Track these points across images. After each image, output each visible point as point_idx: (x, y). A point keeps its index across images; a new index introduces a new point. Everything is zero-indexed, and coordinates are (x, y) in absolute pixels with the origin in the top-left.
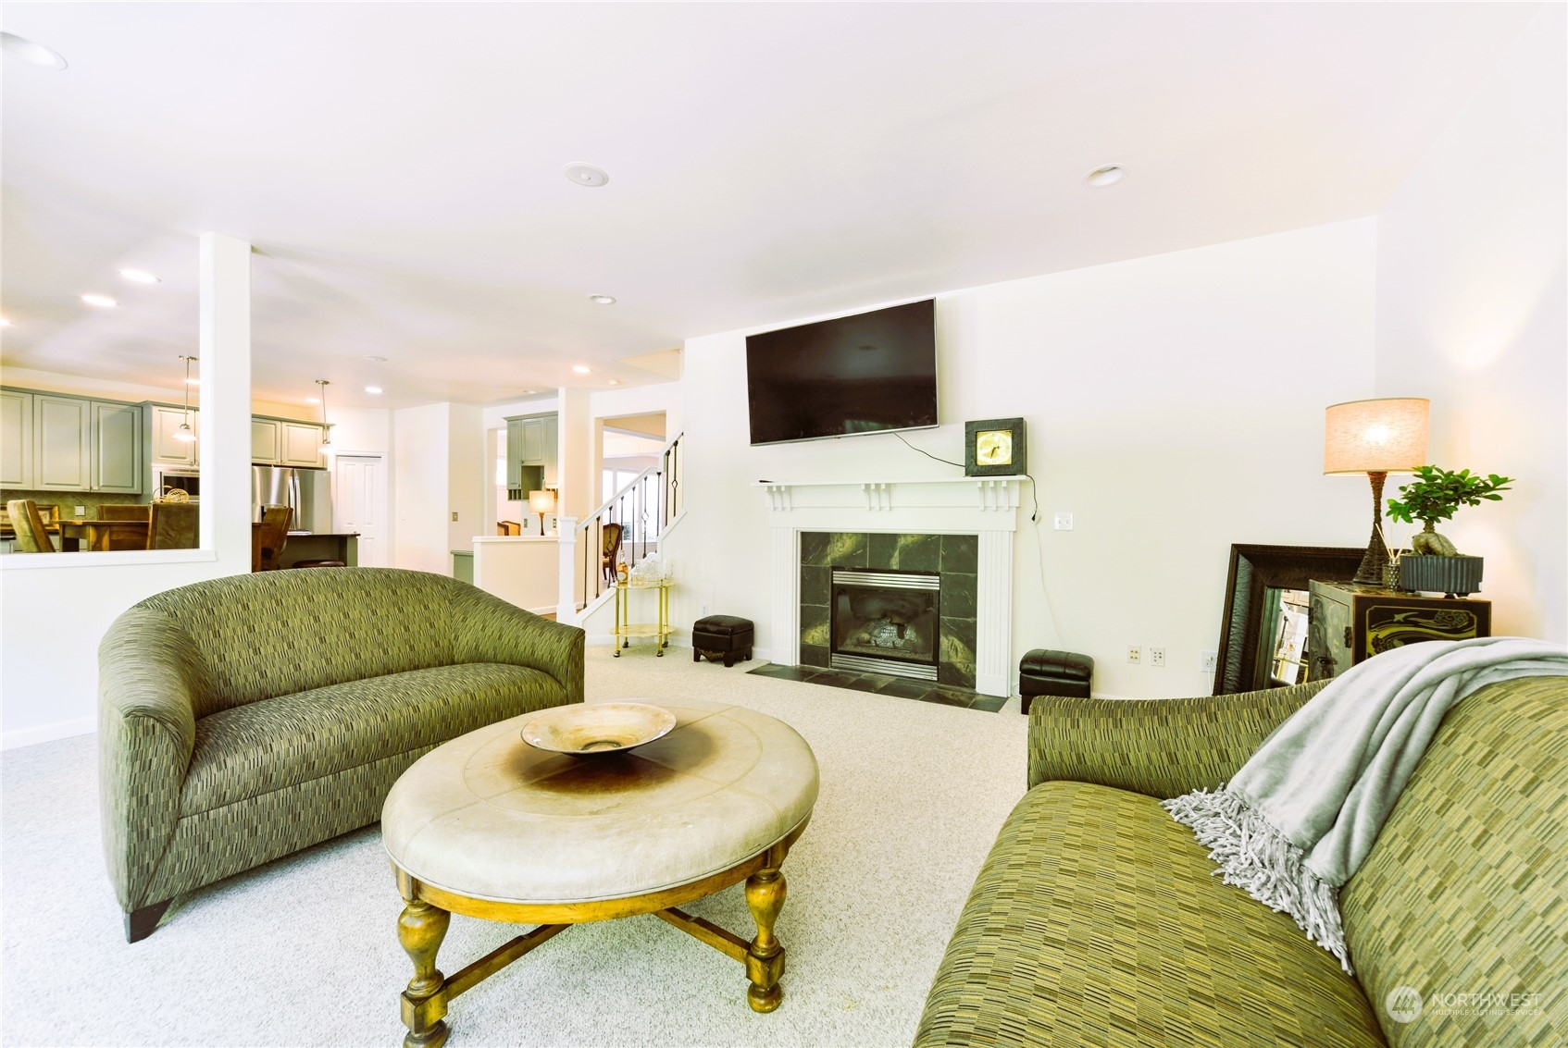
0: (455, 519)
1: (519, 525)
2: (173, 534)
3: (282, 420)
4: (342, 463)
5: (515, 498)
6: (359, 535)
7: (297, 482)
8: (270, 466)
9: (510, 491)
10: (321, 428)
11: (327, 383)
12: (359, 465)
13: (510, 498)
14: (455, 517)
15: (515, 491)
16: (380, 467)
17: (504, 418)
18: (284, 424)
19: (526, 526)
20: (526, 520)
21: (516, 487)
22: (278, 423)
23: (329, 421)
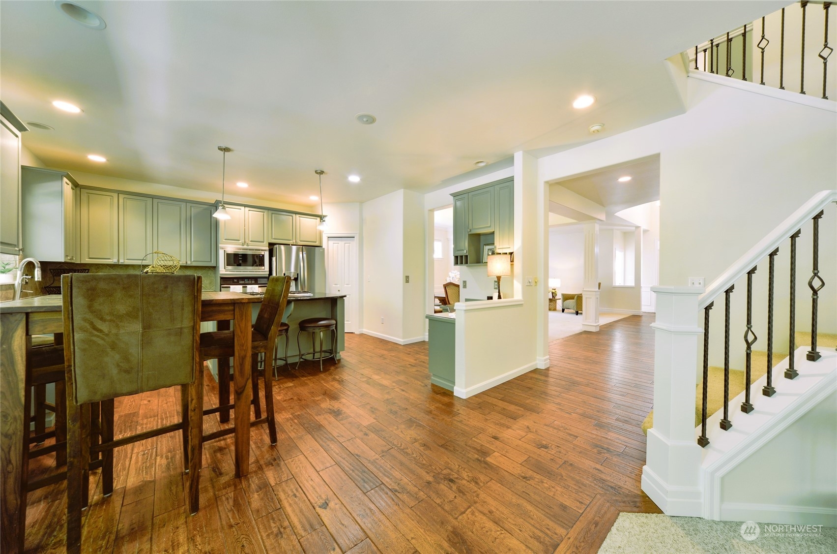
0: (407, 281)
1: (458, 286)
2: (104, 327)
3: (296, 213)
4: (331, 242)
5: (462, 263)
6: (345, 296)
7: (305, 255)
8: (289, 245)
9: (456, 257)
10: (319, 219)
11: (322, 172)
12: (341, 243)
13: (456, 263)
14: (407, 279)
15: (462, 257)
16: (354, 244)
17: (451, 195)
18: (298, 216)
19: (465, 286)
20: (465, 282)
21: (464, 253)
22: (294, 215)
23: (324, 214)
